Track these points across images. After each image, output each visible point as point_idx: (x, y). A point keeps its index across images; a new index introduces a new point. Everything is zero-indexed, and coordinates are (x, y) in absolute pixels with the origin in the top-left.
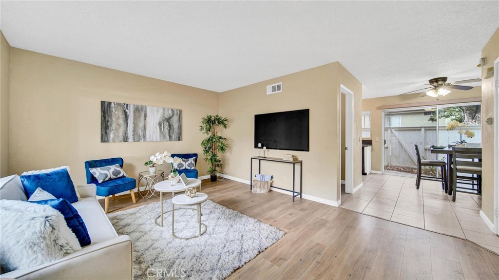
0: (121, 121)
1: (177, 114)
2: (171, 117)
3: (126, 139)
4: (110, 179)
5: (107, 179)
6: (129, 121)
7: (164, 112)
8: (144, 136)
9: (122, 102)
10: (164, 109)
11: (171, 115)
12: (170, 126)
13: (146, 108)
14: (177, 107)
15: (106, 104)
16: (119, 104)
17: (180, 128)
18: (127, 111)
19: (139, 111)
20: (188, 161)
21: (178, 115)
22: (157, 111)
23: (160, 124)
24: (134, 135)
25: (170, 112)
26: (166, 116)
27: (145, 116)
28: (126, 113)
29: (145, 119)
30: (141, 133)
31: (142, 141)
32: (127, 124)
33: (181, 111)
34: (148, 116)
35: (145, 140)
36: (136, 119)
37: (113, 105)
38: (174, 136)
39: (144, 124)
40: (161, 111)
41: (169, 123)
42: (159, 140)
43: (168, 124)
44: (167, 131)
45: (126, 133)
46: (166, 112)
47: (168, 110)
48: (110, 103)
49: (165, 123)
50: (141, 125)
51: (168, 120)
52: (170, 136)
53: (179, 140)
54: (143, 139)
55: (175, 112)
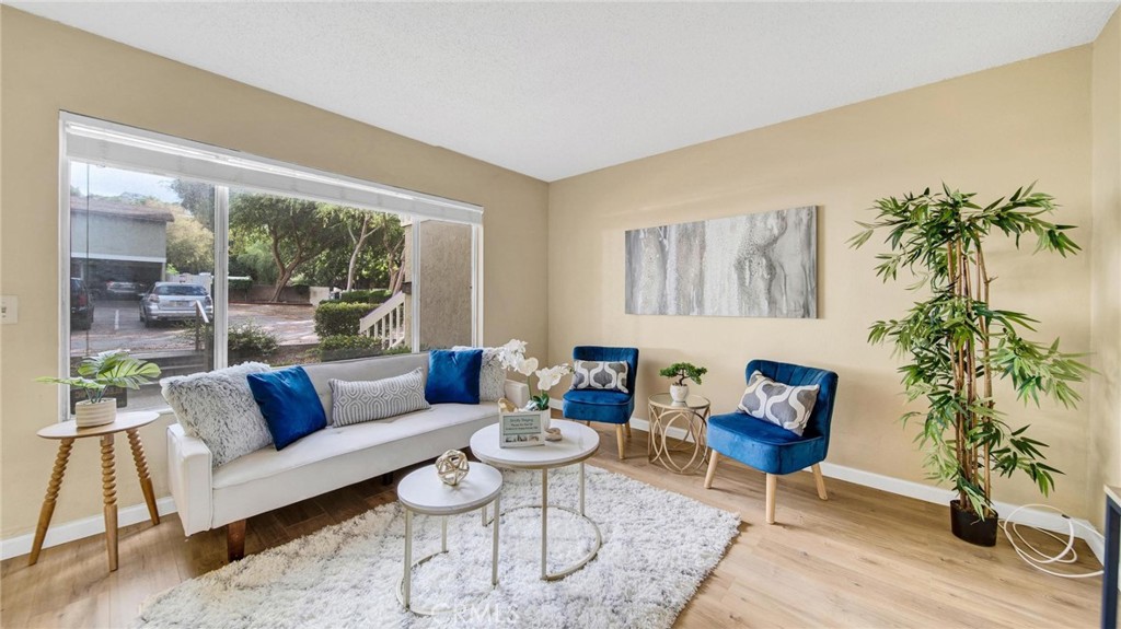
0: (655, 268)
1: (798, 225)
2: (775, 240)
3: (662, 310)
6: (668, 266)
7: (753, 227)
8: (700, 303)
9: (656, 225)
10: (752, 218)
11: (776, 232)
12: (771, 268)
13: (703, 227)
14: (797, 201)
15: (633, 234)
16: (651, 231)
17: (815, 271)
18: (665, 242)
19: (688, 238)
21: (803, 227)
22: (733, 227)
23: (740, 266)
24: (677, 299)
25: (773, 222)
26: (760, 238)
27: (703, 247)
28: (662, 247)
29: (701, 257)
30: (693, 294)
31: (695, 313)
32: (665, 273)
33: (817, 213)
34: (708, 249)
35: (701, 313)
36: (684, 257)
37: (642, 236)
38: (790, 297)
39: (698, 268)
40: (742, 226)
41: (769, 261)
42: (737, 313)
43: (764, 261)
44: (761, 286)
45: (663, 295)
46: (760, 224)
47: (766, 217)
48: (638, 231)
49: (756, 260)
50: (693, 272)
51: (766, 249)
52: (772, 302)
53: (806, 313)
54: (696, 310)
55: (791, 220)
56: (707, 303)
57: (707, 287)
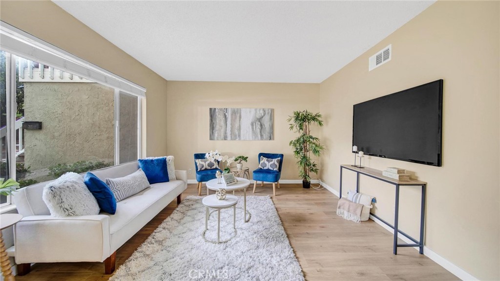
0: (222, 123)
1: (268, 113)
2: (262, 117)
3: (225, 138)
4: (206, 169)
5: (203, 169)
6: (228, 122)
7: (256, 112)
8: (239, 136)
9: (223, 107)
10: (256, 110)
11: (263, 115)
12: (261, 125)
13: (241, 110)
14: (268, 107)
15: (213, 110)
16: (221, 109)
17: (272, 127)
18: (227, 114)
19: (235, 114)
20: (272, 161)
21: (270, 114)
22: (250, 112)
23: (252, 124)
24: (231, 134)
25: (262, 112)
26: (258, 117)
27: (240, 117)
28: (225, 116)
29: (240, 120)
30: (237, 133)
32: (227, 125)
33: (272, 110)
34: (242, 118)
35: (240, 139)
36: (233, 120)
37: (217, 111)
38: (266, 135)
39: (239, 124)
40: (253, 112)
41: (261, 123)
42: (251, 139)
43: (259, 123)
44: (258, 131)
45: (226, 133)
46: (258, 112)
47: (260, 110)
48: (215, 109)
49: (257, 123)
50: (237, 125)
51: (260, 120)
52: (261, 136)
53: (270, 139)
54: (238, 138)
55: (267, 112)
56: (242, 136)
57: (242, 131)
